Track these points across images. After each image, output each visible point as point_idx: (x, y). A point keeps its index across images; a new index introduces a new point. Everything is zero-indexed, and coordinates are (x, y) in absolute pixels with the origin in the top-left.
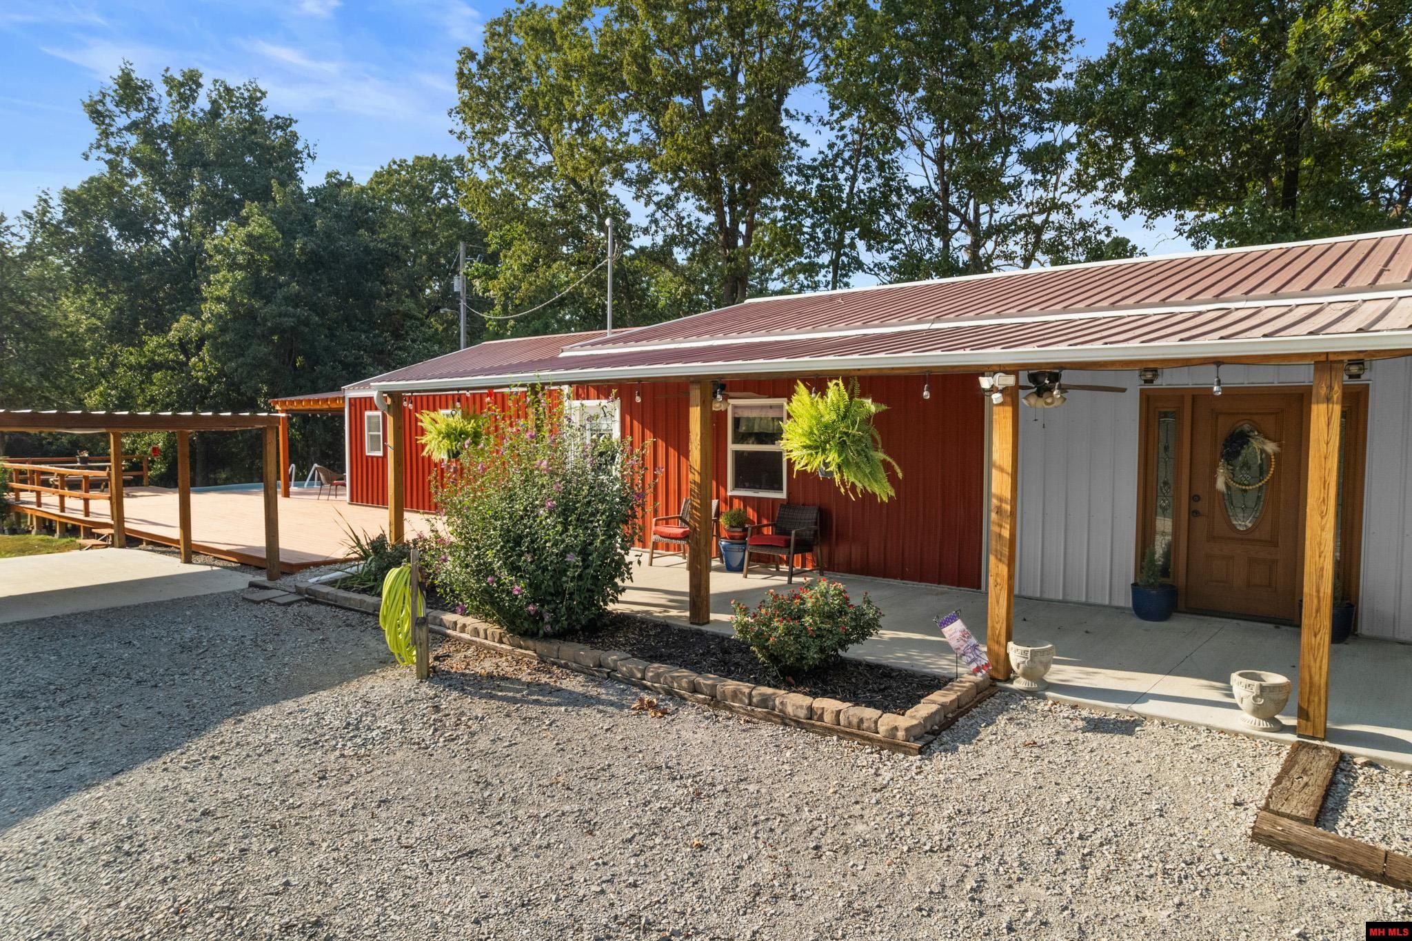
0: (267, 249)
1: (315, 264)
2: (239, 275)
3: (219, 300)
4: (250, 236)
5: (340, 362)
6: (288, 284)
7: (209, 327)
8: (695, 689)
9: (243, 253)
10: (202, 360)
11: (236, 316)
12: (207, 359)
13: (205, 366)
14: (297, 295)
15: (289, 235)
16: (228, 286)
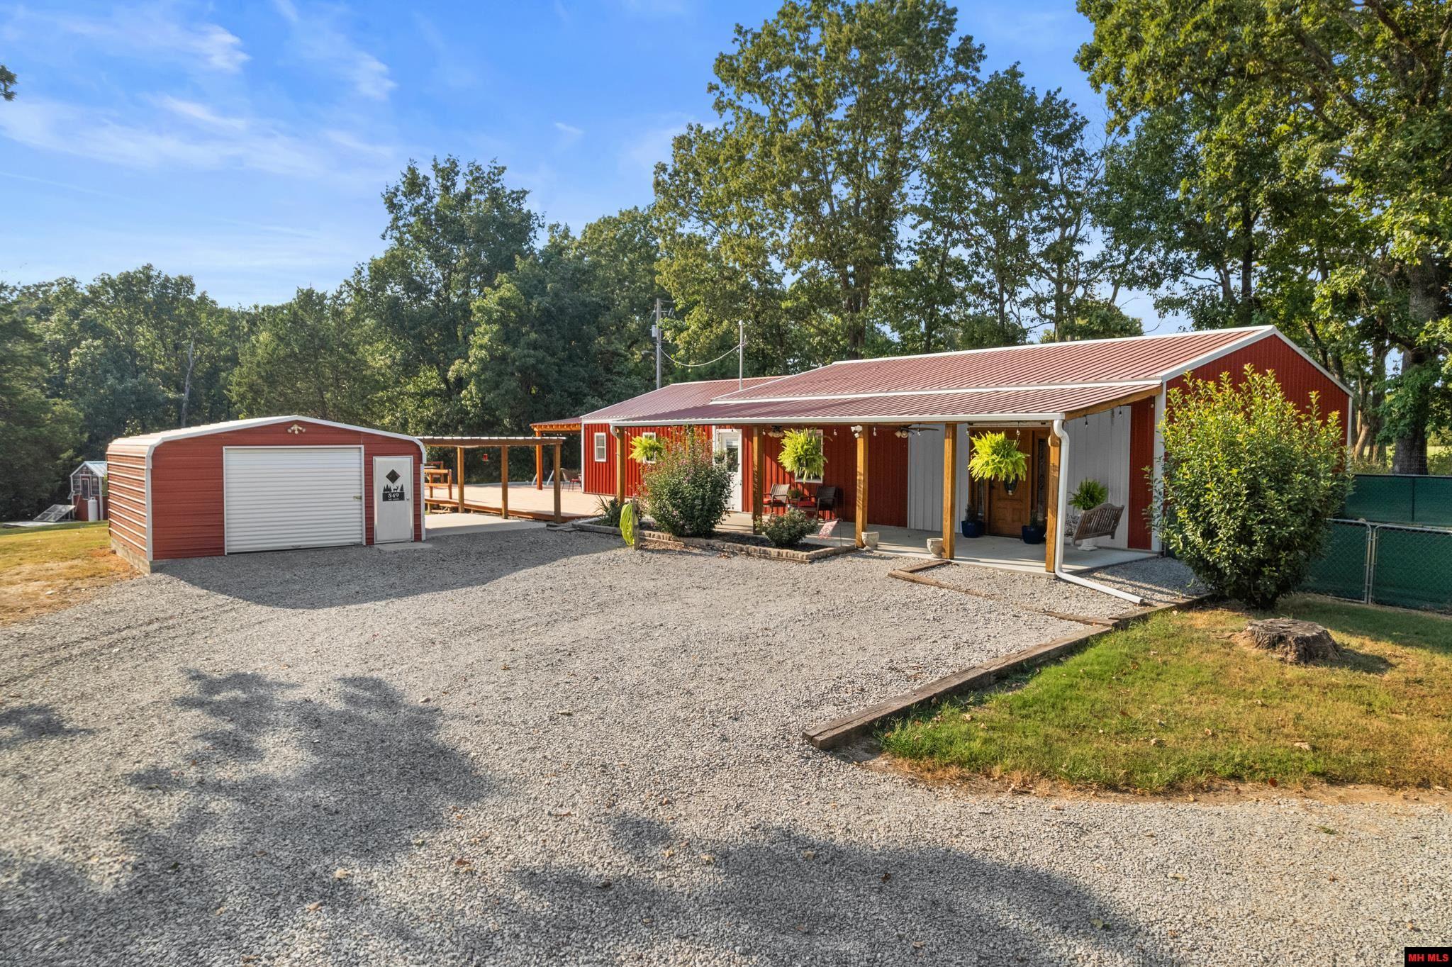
0: (514, 308)
1: (546, 319)
2: (495, 328)
3: (481, 347)
4: (501, 298)
5: (566, 391)
6: (528, 333)
7: (474, 368)
8: (742, 550)
9: (497, 311)
10: (470, 392)
11: (493, 357)
12: (474, 392)
13: (472, 397)
14: (536, 341)
15: (528, 295)
16: (487, 337)
